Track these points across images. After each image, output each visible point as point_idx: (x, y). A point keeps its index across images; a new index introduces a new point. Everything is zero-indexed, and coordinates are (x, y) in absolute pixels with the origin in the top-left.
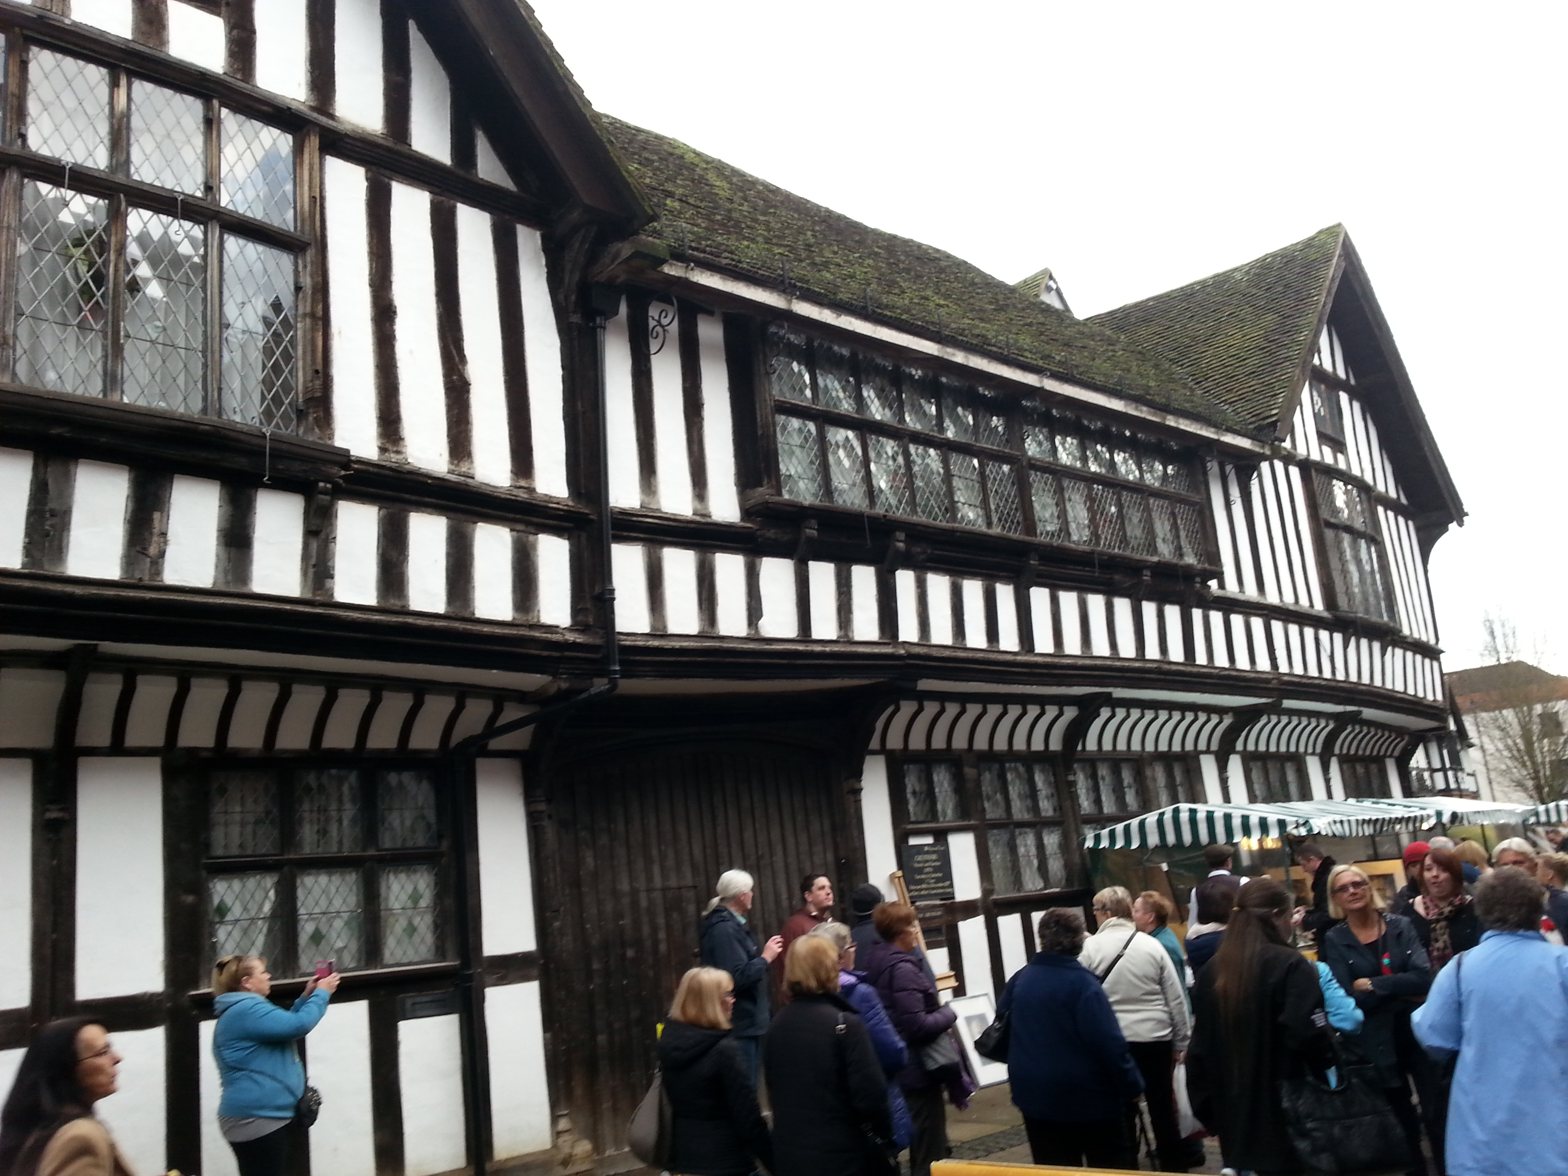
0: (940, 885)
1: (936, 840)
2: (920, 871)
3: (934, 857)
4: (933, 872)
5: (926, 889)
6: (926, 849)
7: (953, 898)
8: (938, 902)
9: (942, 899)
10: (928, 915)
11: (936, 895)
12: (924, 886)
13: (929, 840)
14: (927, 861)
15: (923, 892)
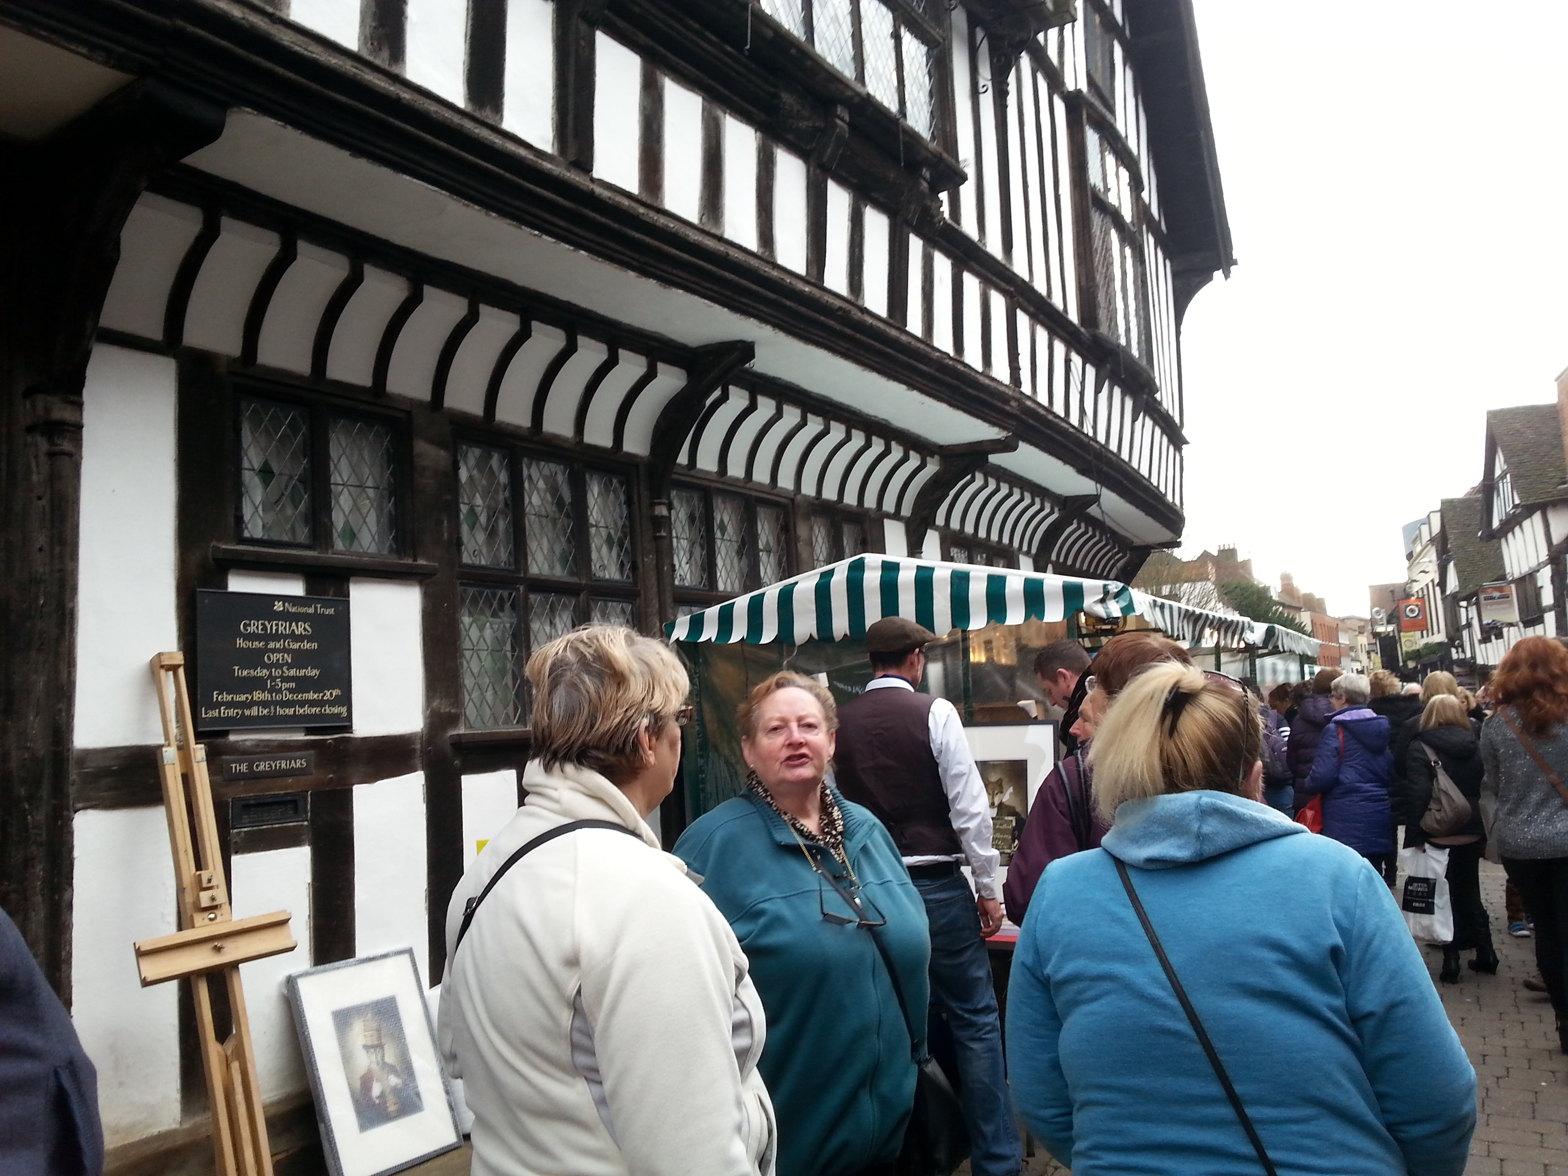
0: (312, 696)
1: (308, 590)
2: (254, 659)
3: (300, 629)
4: (290, 667)
5: (264, 704)
6: (278, 606)
7: (349, 728)
8: (301, 737)
9: (309, 731)
10: (263, 766)
11: (295, 718)
12: (258, 695)
13: (296, 588)
14: (277, 637)
15: (254, 711)
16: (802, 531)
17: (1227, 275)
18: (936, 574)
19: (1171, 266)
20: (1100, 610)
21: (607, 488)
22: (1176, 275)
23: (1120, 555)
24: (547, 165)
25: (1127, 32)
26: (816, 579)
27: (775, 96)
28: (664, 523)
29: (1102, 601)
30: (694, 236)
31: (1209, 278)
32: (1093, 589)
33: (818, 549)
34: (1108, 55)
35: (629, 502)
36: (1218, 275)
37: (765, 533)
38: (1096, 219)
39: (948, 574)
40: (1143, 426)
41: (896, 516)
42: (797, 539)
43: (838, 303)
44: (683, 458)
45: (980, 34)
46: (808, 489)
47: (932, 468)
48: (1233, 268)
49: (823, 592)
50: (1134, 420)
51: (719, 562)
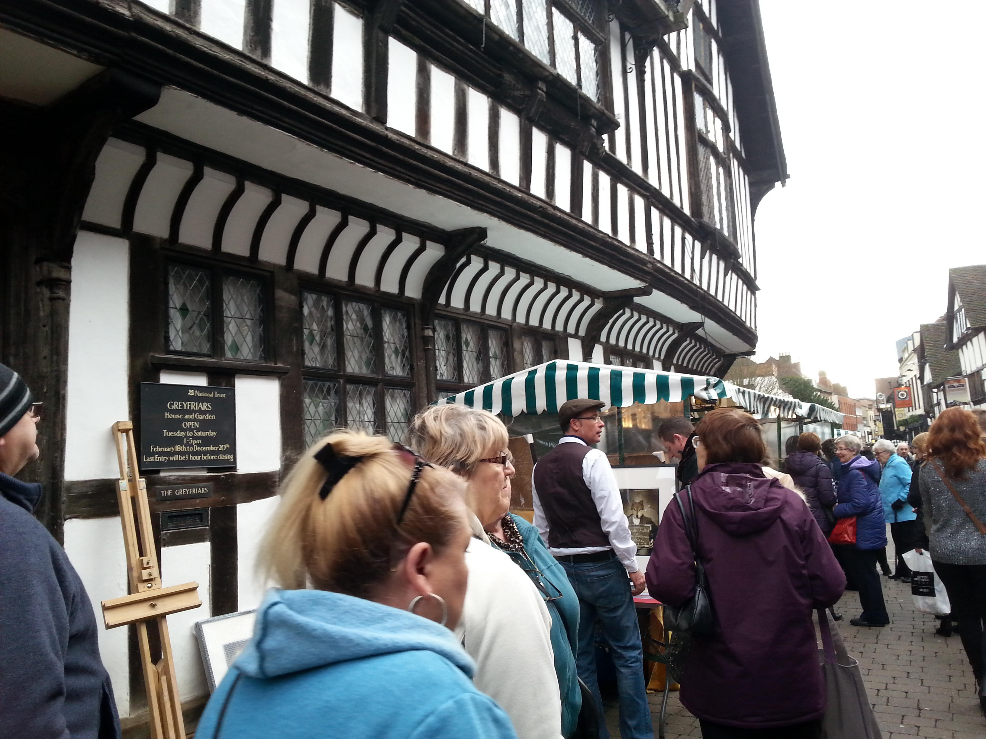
0: (212, 448)
1: (210, 383)
2: (176, 425)
3: (204, 406)
4: (198, 430)
5: (182, 453)
6: (191, 393)
7: (234, 469)
8: (205, 474)
9: (210, 470)
10: (181, 492)
11: (201, 462)
12: (178, 448)
13: (202, 381)
14: (190, 412)
15: (176, 458)
16: (517, 345)
17: (783, 184)
18: (601, 373)
19: (749, 179)
20: (704, 395)
21: (394, 319)
22: (751, 185)
23: (717, 360)
24: (359, 120)
25: (720, 34)
26: (526, 376)
27: (500, 76)
28: (430, 340)
29: (706, 389)
30: (450, 163)
31: (772, 187)
32: (700, 383)
33: (526, 356)
34: (707, 48)
35: (409, 328)
36: (778, 184)
37: (494, 347)
38: (701, 150)
39: (608, 372)
40: (731, 279)
41: (576, 336)
42: (513, 350)
43: (539, 203)
44: (442, 300)
45: (628, 36)
46: (521, 319)
47: (598, 305)
48: (787, 180)
49: (530, 384)
50: (725, 275)
51: (465, 365)
